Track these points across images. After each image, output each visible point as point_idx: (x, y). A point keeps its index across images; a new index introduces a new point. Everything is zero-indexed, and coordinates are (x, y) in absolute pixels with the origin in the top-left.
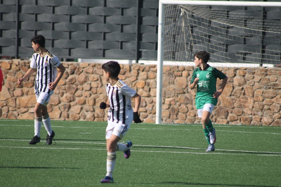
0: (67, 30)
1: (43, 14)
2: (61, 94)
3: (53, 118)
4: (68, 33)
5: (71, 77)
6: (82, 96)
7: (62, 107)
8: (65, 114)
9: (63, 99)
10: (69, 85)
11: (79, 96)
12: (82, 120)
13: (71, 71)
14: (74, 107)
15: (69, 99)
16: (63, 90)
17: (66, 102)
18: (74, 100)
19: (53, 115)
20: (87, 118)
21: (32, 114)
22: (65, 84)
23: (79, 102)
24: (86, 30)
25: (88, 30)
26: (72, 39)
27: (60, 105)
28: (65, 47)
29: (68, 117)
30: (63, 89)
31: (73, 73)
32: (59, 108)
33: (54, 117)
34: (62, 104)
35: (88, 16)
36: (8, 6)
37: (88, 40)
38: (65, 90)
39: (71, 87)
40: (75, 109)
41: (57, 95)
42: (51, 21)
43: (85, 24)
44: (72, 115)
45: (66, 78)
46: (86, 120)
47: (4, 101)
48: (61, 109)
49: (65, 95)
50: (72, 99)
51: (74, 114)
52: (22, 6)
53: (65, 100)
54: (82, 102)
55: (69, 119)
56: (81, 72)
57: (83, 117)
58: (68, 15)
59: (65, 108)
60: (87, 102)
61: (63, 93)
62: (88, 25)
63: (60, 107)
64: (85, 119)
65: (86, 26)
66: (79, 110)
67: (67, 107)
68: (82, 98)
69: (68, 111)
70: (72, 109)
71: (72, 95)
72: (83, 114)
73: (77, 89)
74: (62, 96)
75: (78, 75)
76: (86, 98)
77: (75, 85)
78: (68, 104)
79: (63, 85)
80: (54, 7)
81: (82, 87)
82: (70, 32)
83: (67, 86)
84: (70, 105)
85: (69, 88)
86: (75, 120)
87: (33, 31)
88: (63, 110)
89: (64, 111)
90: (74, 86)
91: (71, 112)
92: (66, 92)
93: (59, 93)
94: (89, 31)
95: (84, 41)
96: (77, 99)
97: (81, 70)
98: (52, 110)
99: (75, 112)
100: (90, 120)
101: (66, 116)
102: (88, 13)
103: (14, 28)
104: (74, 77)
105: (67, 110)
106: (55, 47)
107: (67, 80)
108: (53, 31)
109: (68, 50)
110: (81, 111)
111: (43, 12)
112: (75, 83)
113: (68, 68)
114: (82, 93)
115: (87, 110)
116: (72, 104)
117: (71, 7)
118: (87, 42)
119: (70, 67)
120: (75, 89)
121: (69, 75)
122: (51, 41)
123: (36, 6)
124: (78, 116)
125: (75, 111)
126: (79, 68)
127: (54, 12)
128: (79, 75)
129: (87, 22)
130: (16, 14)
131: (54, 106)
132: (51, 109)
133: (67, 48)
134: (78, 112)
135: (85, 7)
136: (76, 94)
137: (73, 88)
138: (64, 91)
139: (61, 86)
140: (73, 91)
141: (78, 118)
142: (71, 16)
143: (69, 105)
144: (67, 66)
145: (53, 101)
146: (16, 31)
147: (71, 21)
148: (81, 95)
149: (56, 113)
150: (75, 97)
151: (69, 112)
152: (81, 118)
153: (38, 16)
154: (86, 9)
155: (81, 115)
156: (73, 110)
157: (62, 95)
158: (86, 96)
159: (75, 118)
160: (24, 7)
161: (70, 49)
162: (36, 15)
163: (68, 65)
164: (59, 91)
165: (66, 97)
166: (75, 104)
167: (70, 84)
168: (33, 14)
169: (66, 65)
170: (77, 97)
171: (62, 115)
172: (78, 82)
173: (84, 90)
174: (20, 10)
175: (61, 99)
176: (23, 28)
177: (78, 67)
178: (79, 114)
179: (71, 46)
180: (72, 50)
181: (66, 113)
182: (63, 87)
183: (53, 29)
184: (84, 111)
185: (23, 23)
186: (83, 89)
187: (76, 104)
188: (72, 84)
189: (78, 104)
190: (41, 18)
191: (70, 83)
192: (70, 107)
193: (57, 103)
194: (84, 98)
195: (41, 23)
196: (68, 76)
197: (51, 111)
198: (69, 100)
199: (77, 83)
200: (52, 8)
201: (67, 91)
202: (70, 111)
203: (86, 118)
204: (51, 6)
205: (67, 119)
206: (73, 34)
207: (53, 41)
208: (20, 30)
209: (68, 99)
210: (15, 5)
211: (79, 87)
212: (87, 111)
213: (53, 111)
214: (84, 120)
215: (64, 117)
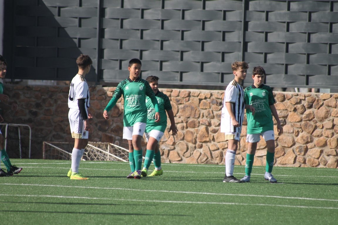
0: (305, 53)
1: (275, 33)
2: (295, 133)
3: (285, 164)
4: (305, 56)
5: (308, 111)
6: (322, 135)
7: (297, 150)
8: (300, 158)
9: (298, 140)
10: (305, 122)
11: (318, 136)
12: (321, 166)
13: (308, 104)
14: (311, 149)
15: (306, 139)
16: (298, 128)
17: (302, 143)
18: (312, 141)
19: (285, 160)
20: (329, 164)
21: (259, 158)
22: (301, 121)
23: (318, 143)
24: (328, 52)
25: (330, 52)
26: (310, 64)
27: (294, 147)
28: (301, 74)
29: (305, 162)
30: (298, 126)
31: (310, 107)
32: (293, 151)
33: (287, 163)
34: (297, 145)
35: (331, 34)
36: (232, 22)
37: (330, 64)
38: (301, 128)
39: (308, 125)
40: (313, 152)
41: (290, 135)
42: (284, 41)
43: (327, 44)
44: (310, 160)
45: (302, 113)
46: (327, 167)
47: (225, 141)
48: (296, 153)
49: (301, 134)
50: (309, 140)
51: (312, 159)
52: (249, 23)
53: (300, 142)
54: (322, 144)
55: (306, 165)
56: (321, 106)
57: (323, 163)
58: (306, 33)
59: (300, 151)
60: (328, 143)
61: (298, 132)
62: (331, 45)
63: (294, 149)
64: (325, 165)
65: (328, 46)
66: (318, 154)
67: (303, 149)
68: (322, 138)
69: (304, 155)
70: (309, 153)
71: (309, 135)
72: (323, 159)
73: (316, 128)
74: (297, 136)
75: (317, 109)
76: (327, 139)
77: (313, 121)
78: (305, 145)
79: (298, 122)
80: (288, 24)
81: (322, 124)
82: (308, 55)
83: (303, 122)
84: (307, 147)
85: (306, 125)
86: (313, 166)
87: (262, 53)
88: (298, 153)
89: (299, 155)
90: (312, 123)
91: (308, 156)
92: (302, 131)
93: (293, 132)
94: (332, 53)
95: (326, 65)
96: (316, 140)
97: (321, 103)
98: (285, 153)
99: (313, 156)
100: (332, 167)
101: (302, 162)
102: (331, 31)
103: (239, 51)
104: (312, 112)
105: (303, 153)
106: (289, 74)
107: (304, 116)
108: (287, 53)
109: (305, 78)
110: (320, 155)
111: (275, 29)
112: (313, 120)
113: (305, 100)
114: (322, 132)
115: (328, 153)
116: (309, 145)
117: (310, 22)
118: (330, 67)
119: (306, 98)
120: (314, 127)
121: (307, 109)
122: (284, 66)
123: (267, 22)
124: (316, 161)
125: (313, 154)
126: (318, 101)
127: (288, 30)
128: (319, 109)
129: (329, 42)
130: (242, 32)
131: (287, 148)
132: (283, 152)
133: (304, 75)
134: (317, 157)
135: (328, 23)
136: (315, 133)
137: (311, 125)
138: (300, 130)
139: (296, 123)
140: (311, 129)
141: (318, 163)
142: (309, 34)
143: (305, 147)
144: (303, 98)
145: (285, 142)
146: (241, 54)
147: (309, 41)
148: (320, 134)
149: (290, 158)
150: (313, 137)
151: (306, 156)
152: (320, 164)
153: (269, 34)
154: (329, 25)
155: (321, 160)
156: (311, 154)
157: (297, 134)
158: (326, 135)
159: (313, 164)
160: (251, 24)
161: (308, 77)
162: (267, 34)
163: (305, 97)
164: (294, 129)
165: (302, 137)
166: (313, 146)
167: (307, 121)
168: (263, 32)
169: (303, 96)
170: (315, 136)
171: (297, 160)
172: (317, 118)
173: (324, 129)
174: (246, 28)
175: (296, 140)
176: (249, 50)
177: (317, 99)
178: (318, 158)
179: (309, 73)
180: (310, 78)
181: (303, 157)
182: (299, 124)
183: (287, 51)
184: (324, 154)
185: (249, 44)
186: (323, 127)
187: (315, 145)
188: (310, 120)
189: (316, 146)
190: (272, 38)
191: (307, 119)
192: (306, 150)
193: (290, 145)
194: (325, 138)
195: (271, 44)
196: (305, 110)
197: (283, 155)
198: (306, 142)
199: (315, 119)
200: (286, 25)
201: (303, 129)
202: (307, 154)
203: (327, 164)
204: (285, 22)
205: (303, 165)
206: (311, 57)
207: (287, 66)
208: (246, 53)
209: (304, 140)
210: (241, 21)
211: (318, 124)
212: (328, 155)
213: (285, 155)
214: (325, 167)
215: (299, 162)
